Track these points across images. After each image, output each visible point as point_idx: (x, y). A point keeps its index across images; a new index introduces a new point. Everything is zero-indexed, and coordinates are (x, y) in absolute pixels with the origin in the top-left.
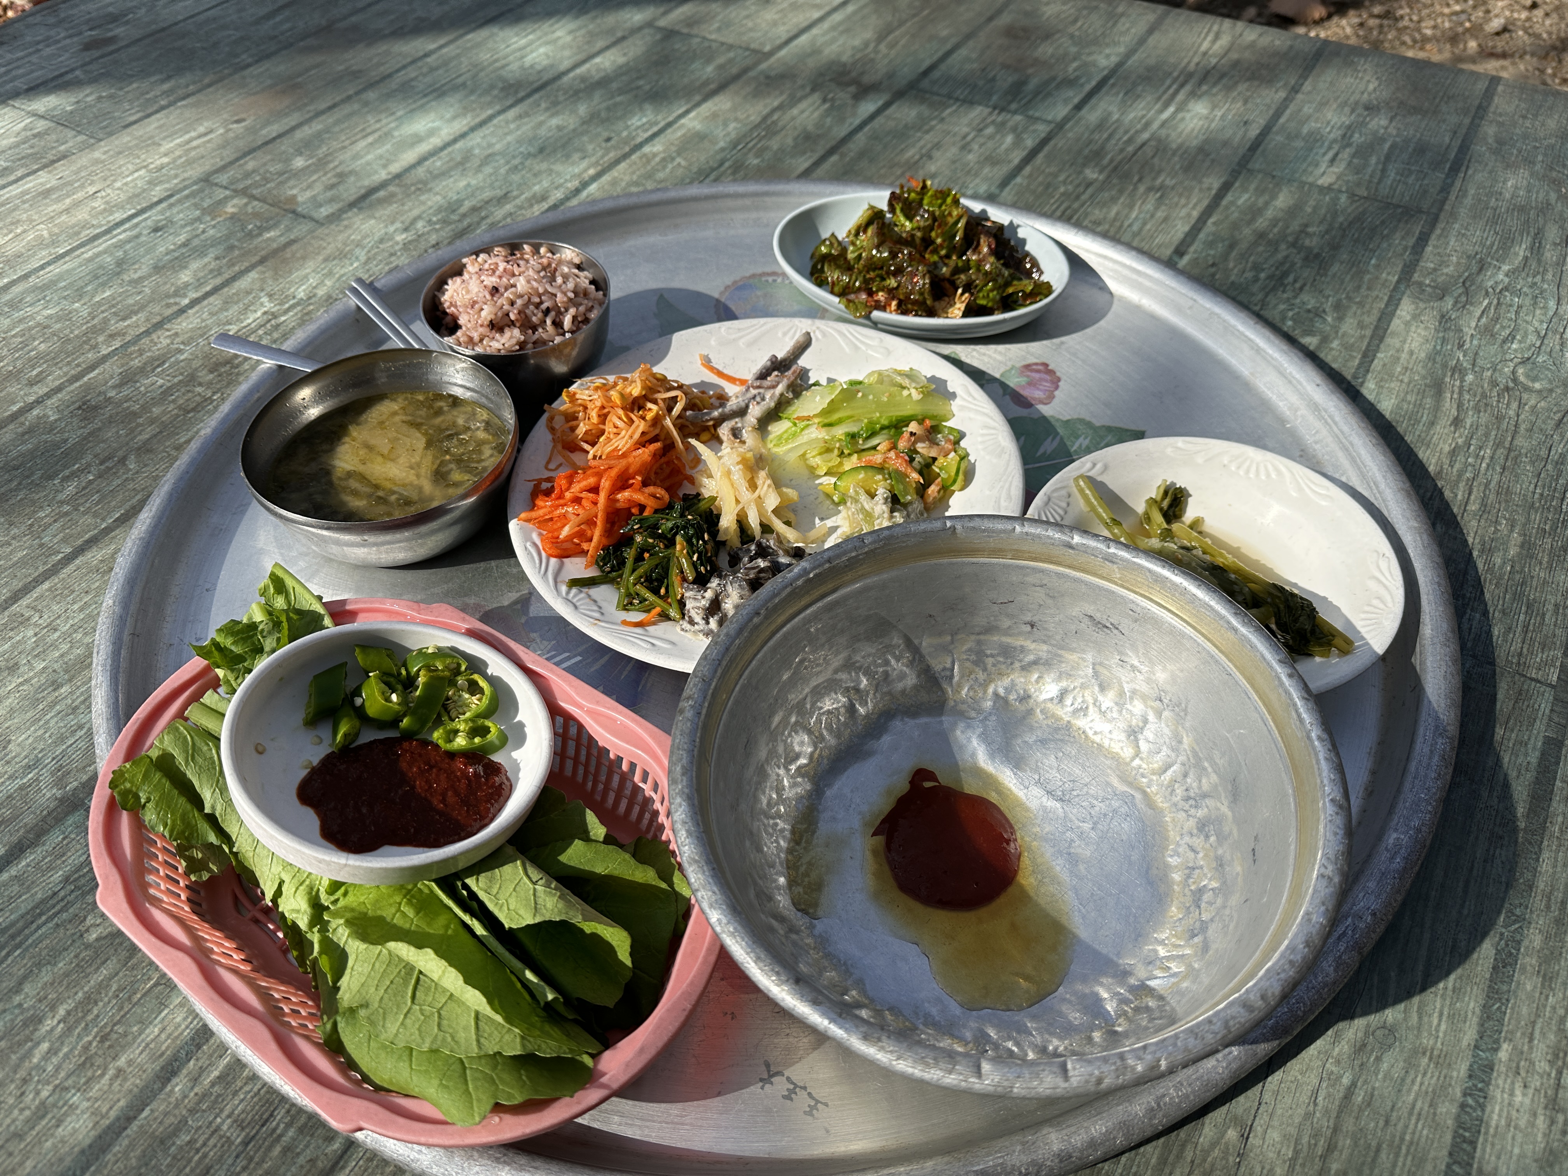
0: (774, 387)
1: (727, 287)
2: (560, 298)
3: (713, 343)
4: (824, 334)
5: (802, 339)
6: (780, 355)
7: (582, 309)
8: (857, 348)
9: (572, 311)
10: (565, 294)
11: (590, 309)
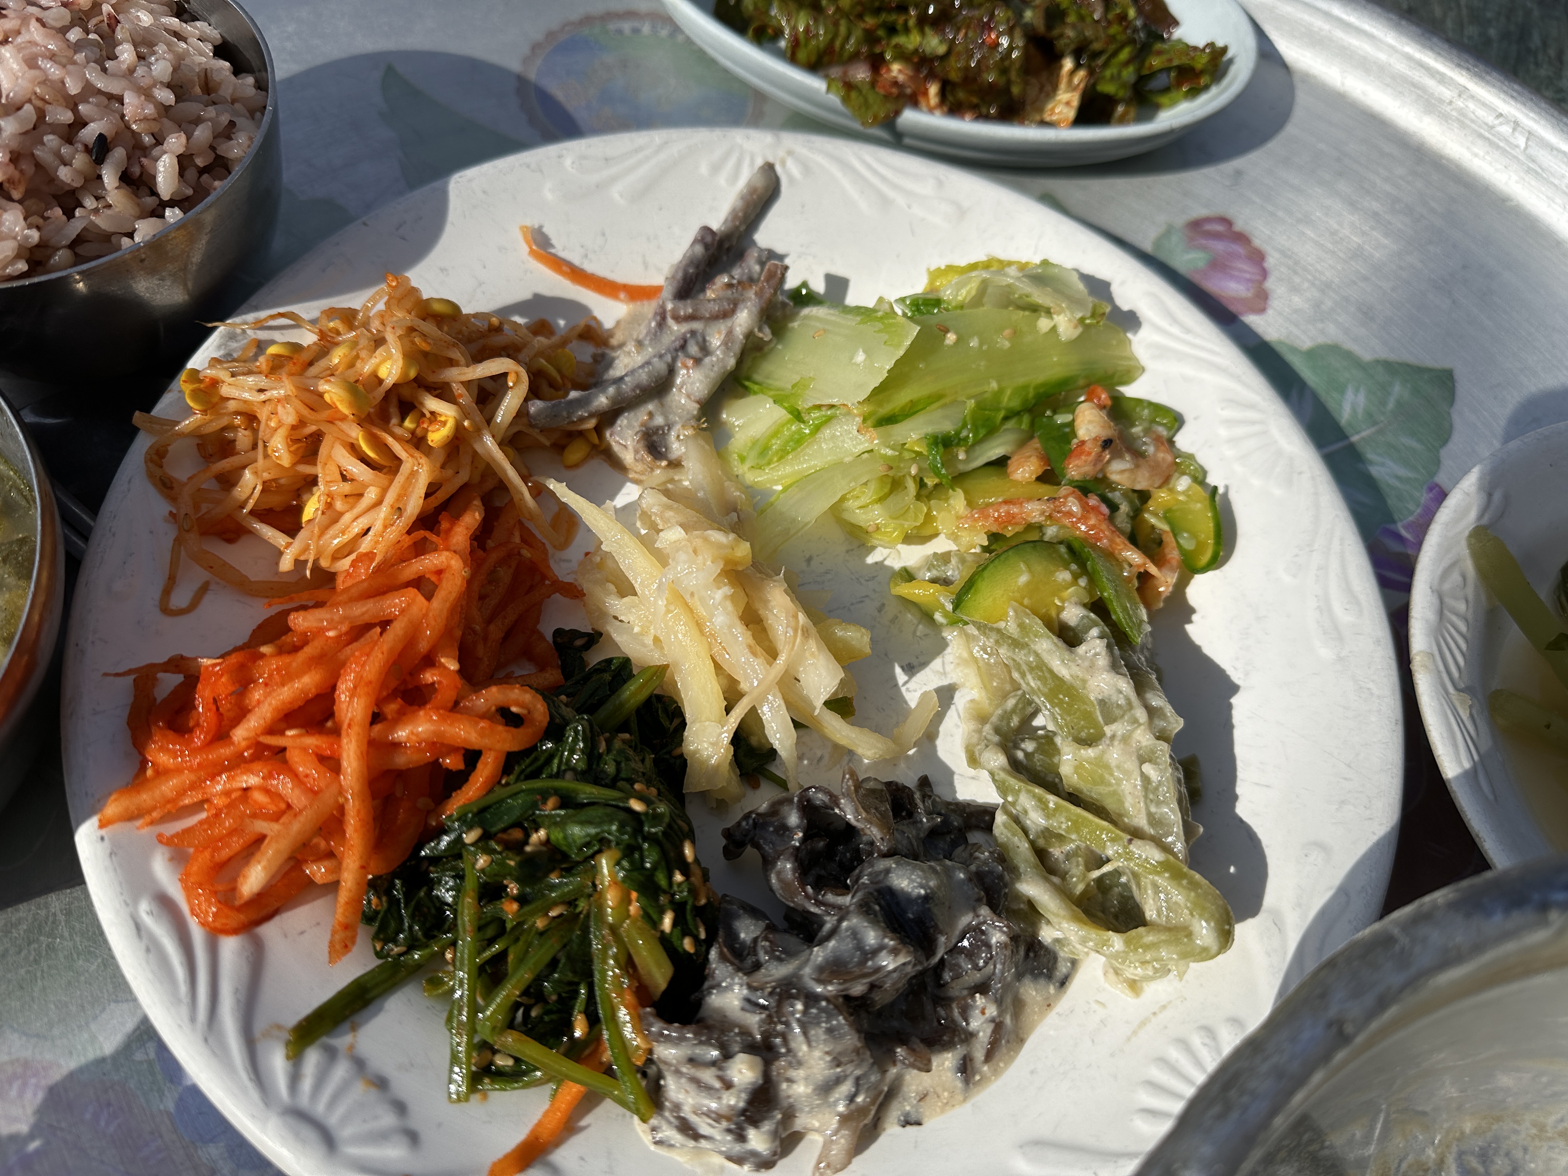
0: (727, 314)
1: (536, 47)
2: (132, 105)
3: (549, 196)
4: (806, 169)
5: (760, 183)
6: (716, 223)
7: (202, 133)
8: (885, 202)
9: (175, 142)
10: (146, 93)
11: (228, 132)
